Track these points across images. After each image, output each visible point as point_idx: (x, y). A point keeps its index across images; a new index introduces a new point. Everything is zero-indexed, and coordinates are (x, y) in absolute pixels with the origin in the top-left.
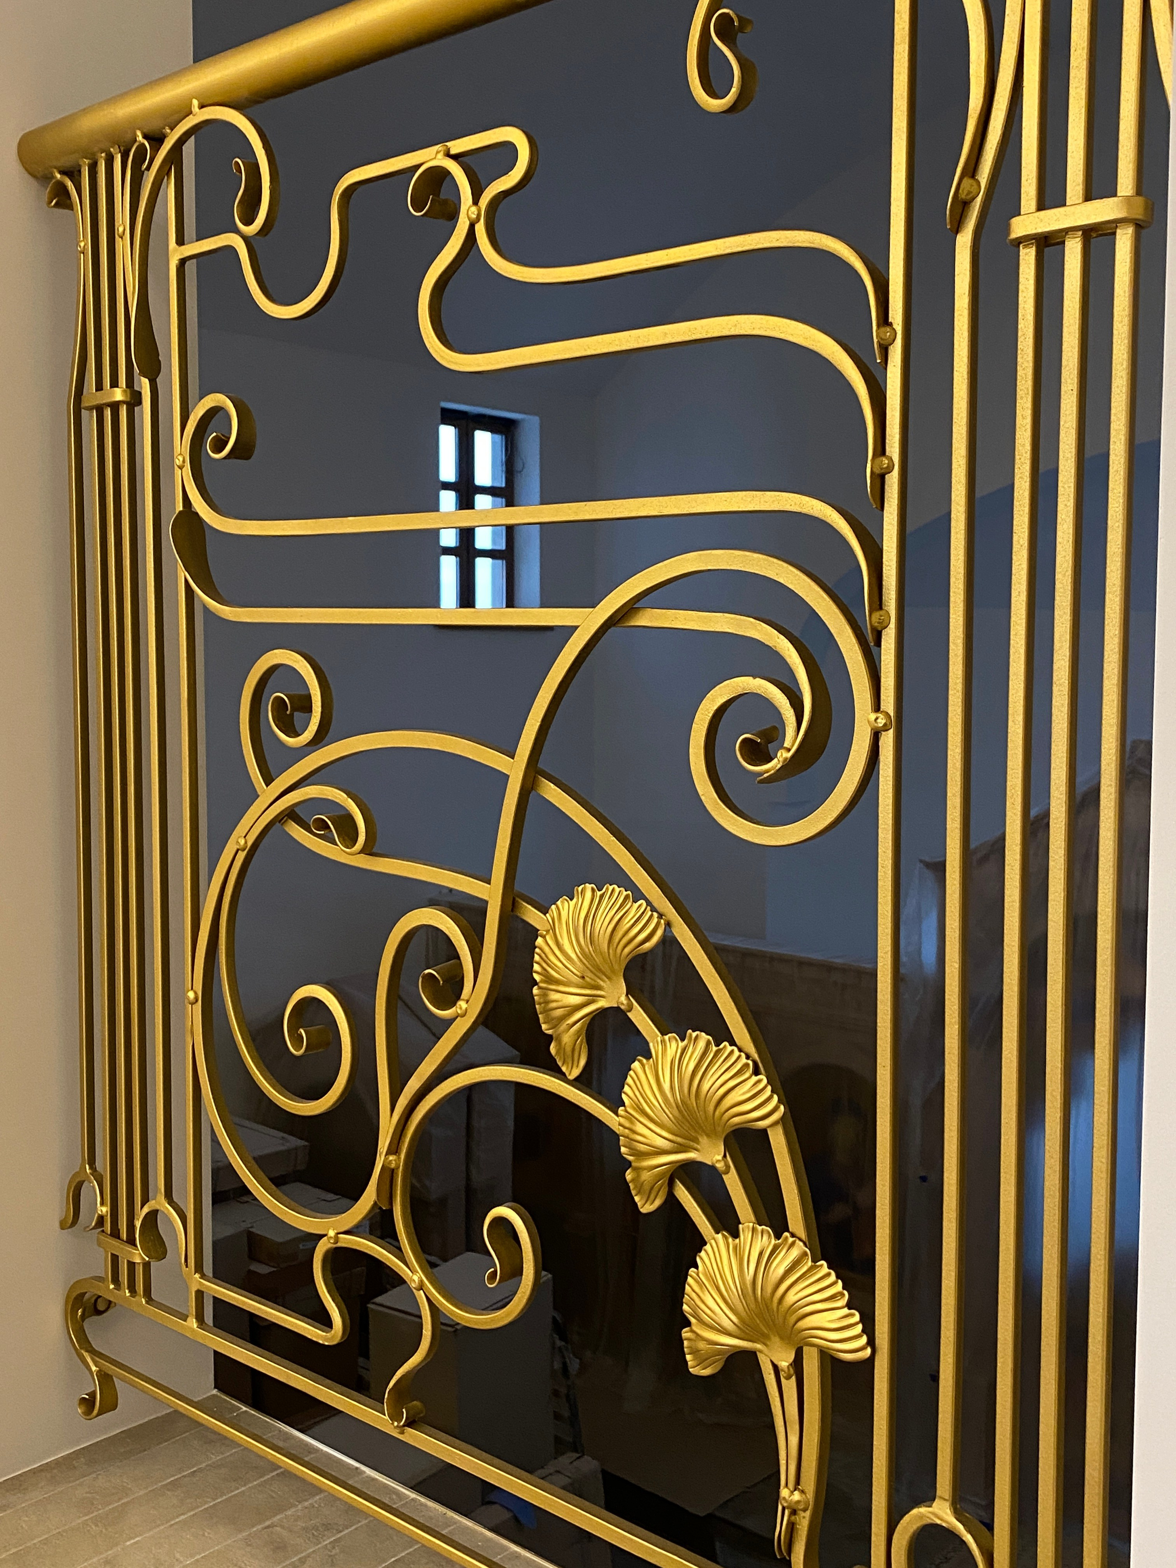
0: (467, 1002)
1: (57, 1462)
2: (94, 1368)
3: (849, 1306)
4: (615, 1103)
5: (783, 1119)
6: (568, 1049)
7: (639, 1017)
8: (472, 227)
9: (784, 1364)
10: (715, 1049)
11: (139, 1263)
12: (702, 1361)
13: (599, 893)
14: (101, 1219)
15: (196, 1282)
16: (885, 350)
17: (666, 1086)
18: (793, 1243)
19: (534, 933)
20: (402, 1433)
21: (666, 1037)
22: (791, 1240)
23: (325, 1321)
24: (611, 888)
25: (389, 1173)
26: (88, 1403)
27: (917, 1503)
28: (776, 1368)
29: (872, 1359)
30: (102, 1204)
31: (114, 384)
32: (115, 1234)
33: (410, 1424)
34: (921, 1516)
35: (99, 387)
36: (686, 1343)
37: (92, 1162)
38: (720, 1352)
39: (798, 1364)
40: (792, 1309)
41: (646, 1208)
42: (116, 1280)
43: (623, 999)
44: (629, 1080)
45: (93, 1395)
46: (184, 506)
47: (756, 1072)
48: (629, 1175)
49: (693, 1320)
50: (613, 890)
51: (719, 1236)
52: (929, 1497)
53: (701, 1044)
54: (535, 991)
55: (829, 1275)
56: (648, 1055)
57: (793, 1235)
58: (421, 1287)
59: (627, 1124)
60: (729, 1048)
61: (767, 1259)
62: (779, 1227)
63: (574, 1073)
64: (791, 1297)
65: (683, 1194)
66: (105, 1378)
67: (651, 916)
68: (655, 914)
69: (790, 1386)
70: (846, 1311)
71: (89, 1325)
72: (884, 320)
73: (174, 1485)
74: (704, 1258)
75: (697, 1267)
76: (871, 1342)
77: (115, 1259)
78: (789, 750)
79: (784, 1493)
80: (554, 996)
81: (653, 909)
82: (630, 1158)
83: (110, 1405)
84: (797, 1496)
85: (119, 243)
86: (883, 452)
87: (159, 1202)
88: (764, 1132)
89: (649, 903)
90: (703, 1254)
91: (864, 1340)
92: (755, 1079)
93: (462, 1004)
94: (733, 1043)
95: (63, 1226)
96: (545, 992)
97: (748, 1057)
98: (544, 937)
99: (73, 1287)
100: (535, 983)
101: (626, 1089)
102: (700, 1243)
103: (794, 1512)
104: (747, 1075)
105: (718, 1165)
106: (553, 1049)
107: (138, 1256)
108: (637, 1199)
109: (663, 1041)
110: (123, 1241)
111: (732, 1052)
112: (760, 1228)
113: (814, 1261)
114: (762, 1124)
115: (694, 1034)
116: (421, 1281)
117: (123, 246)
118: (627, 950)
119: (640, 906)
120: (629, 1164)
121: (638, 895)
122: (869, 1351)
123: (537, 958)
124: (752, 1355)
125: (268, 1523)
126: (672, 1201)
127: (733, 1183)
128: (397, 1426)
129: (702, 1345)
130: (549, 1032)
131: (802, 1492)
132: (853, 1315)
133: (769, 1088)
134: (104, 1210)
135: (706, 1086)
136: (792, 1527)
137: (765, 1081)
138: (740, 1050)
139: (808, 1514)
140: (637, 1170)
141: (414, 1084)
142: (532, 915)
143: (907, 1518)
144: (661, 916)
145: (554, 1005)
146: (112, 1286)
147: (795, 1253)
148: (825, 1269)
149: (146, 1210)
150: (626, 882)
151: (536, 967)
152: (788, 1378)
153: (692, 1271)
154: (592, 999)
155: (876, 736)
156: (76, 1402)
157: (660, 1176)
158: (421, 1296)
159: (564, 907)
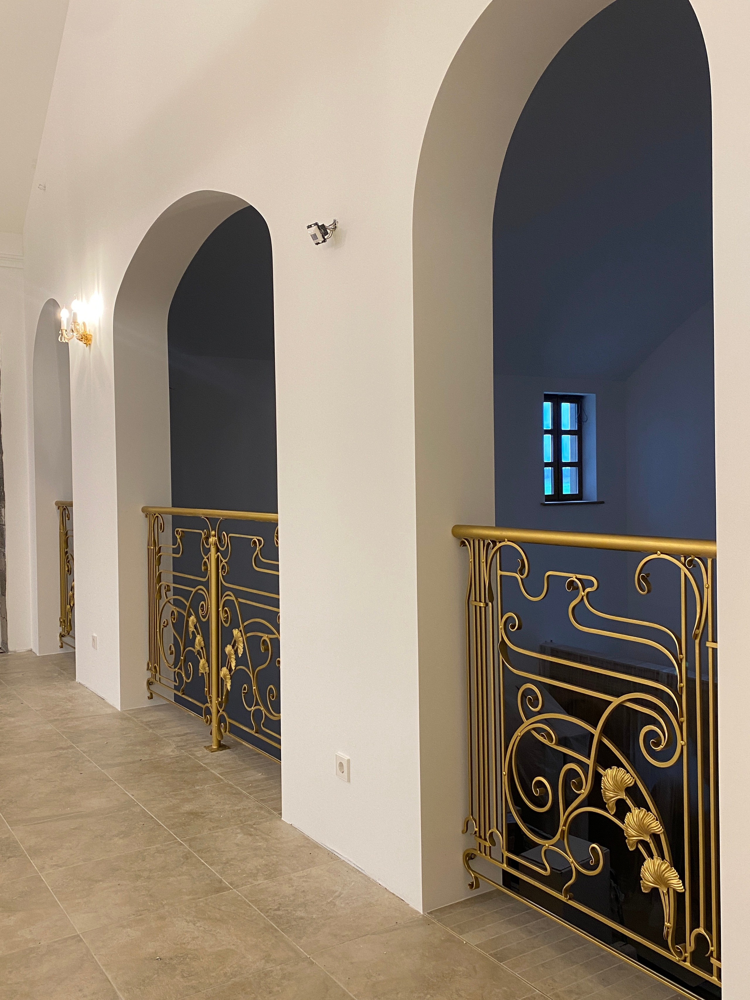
0: (584, 790)
1: (462, 902)
2: (473, 875)
3: (679, 879)
4: (623, 822)
5: (663, 832)
6: (611, 807)
7: (629, 802)
8: (583, 597)
9: (665, 891)
10: (647, 813)
11: (488, 847)
12: (645, 889)
13: (618, 769)
14: (476, 832)
15: (506, 854)
16: (681, 660)
17: (635, 819)
18: (666, 863)
19: (601, 776)
20: (567, 901)
21: (635, 808)
22: (666, 861)
23: (546, 869)
24: (621, 769)
25: (563, 831)
26: (471, 886)
27: (696, 928)
28: (663, 892)
29: (684, 892)
30: (476, 828)
31: (480, 601)
32: (480, 837)
33: (570, 899)
34: (697, 931)
35: (476, 600)
36: (641, 884)
37: (472, 815)
38: (650, 887)
39: (668, 892)
40: (666, 878)
41: (631, 850)
42: (480, 850)
43: (624, 797)
44: (626, 817)
45: (473, 882)
46: (502, 639)
47: (657, 820)
48: (627, 841)
49: (643, 879)
50: (621, 770)
51: (649, 859)
52: (698, 927)
53: (643, 812)
54: (602, 790)
55: (674, 871)
56: (631, 812)
57: (666, 860)
58: (572, 862)
59: (626, 828)
60: (650, 813)
61: (660, 866)
62: (663, 858)
63: (613, 813)
64: (666, 875)
65: (640, 847)
66: (476, 878)
67: (631, 778)
68: (632, 778)
69: (667, 897)
70: (678, 880)
71: (470, 862)
72: (681, 653)
73: (496, 912)
74: (645, 863)
75: (643, 865)
76: (684, 888)
77: (480, 843)
78: (662, 746)
79: (666, 923)
80: (607, 793)
81: (632, 776)
82: (627, 836)
83: (478, 886)
84: (669, 924)
85: (482, 564)
86: (682, 682)
87: (494, 830)
88: (659, 835)
89: (630, 774)
90: (645, 862)
91: (683, 887)
92: (656, 822)
93: (583, 791)
94: (651, 812)
95: (463, 832)
96: (604, 792)
97: (655, 816)
98: (604, 777)
99: (467, 850)
100: (602, 789)
101: (626, 819)
102: (645, 860)
103: (668, 928)
104: (654, 821)
105: (648, 841)
106: (607, 806)
107: (488, 844)
108: (629, 847)
109: (635, 809)
110: (482, 839)
111: (651, 815)
112: (658, 858)
113: (671, 867)
114: (658, 833)
115: (642, 809)
116: (573, 861)
117: (483, 565)
118: (625, 785)
119: (628, 775)
120: (626, 838)
121: (628, 772)
122: (684, 890)
123: (602, 782)
124: (657, 889)
125: (526, 925)
126: (637, 848)
127: (652, 846)
128: (567, 899)
129: (645, 885)
130: (606, 802)
131: (670, 924)
132: (680, 881)
133: (660, 824)
134: (477, 829)
135: (645, 822)
136: (668, 932)
137: (659, 823)
138: (653, 814)
139: (672, 929)
140: (629, 840)
141: (570, 809)
142: (601, 771)
143: (694, 931)
144: (633, 778)
145: (607, 795)
146: (479, 852)
147: (666, 865)
148: (674, 869)
149: (490, 831)
150: (626, 769)
151: (602, 785)
152: (666, 895)
153: (643, 866)
154: (617, 796)
155: (682, 746)
156: (468, 885)
157: (634, 842)
158: (572, 865)
159: (609, 771)
